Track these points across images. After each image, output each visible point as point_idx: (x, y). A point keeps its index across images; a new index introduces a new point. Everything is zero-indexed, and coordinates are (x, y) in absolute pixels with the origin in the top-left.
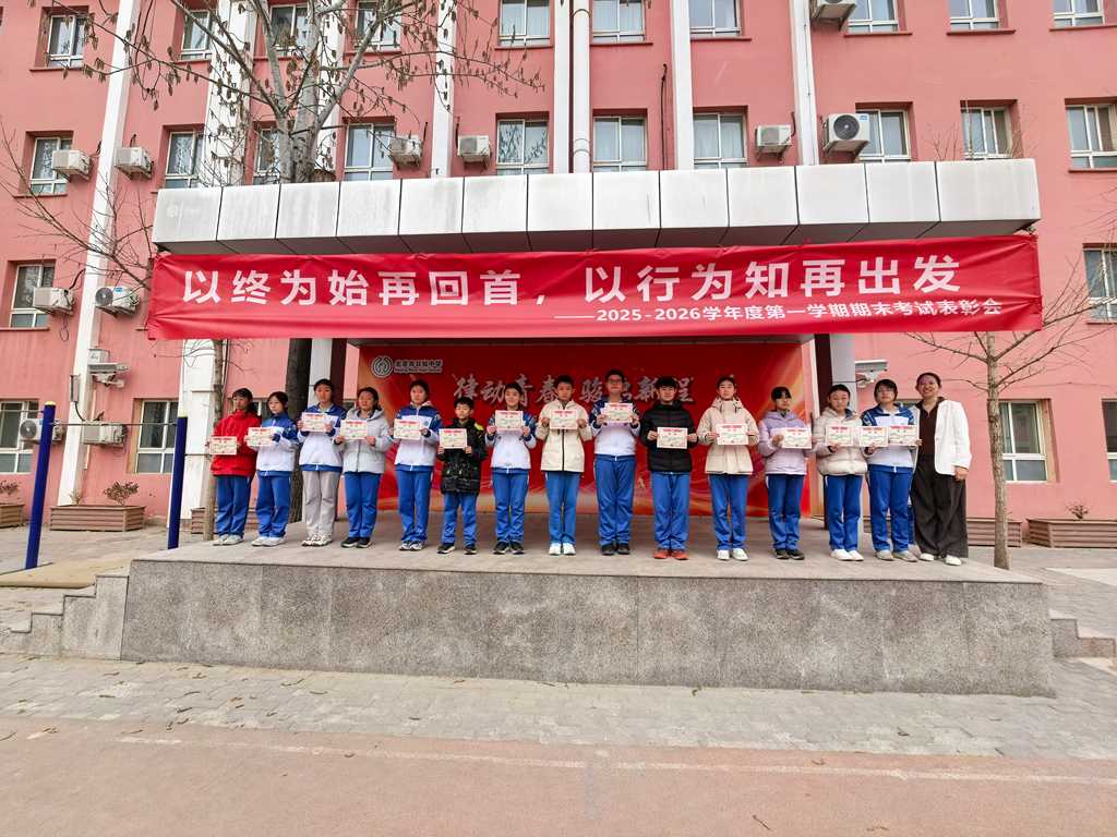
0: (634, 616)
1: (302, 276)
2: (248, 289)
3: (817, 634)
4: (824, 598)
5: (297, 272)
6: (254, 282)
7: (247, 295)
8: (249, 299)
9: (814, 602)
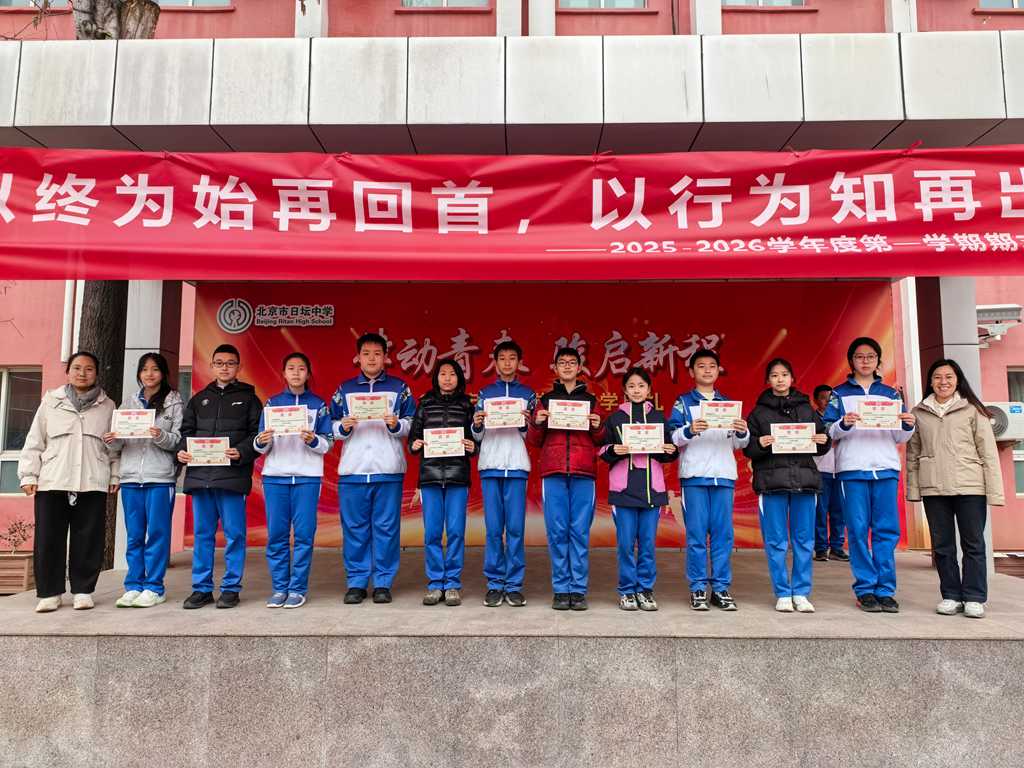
0: (671, 697)
1: (152, 183)
2: (61, 202)
3: (939, 721)
4: (946, 666)
5: (143, 178)
6: (72, 192)
7: (60, 210)
8: (62, 218)
9: (934, 673)
